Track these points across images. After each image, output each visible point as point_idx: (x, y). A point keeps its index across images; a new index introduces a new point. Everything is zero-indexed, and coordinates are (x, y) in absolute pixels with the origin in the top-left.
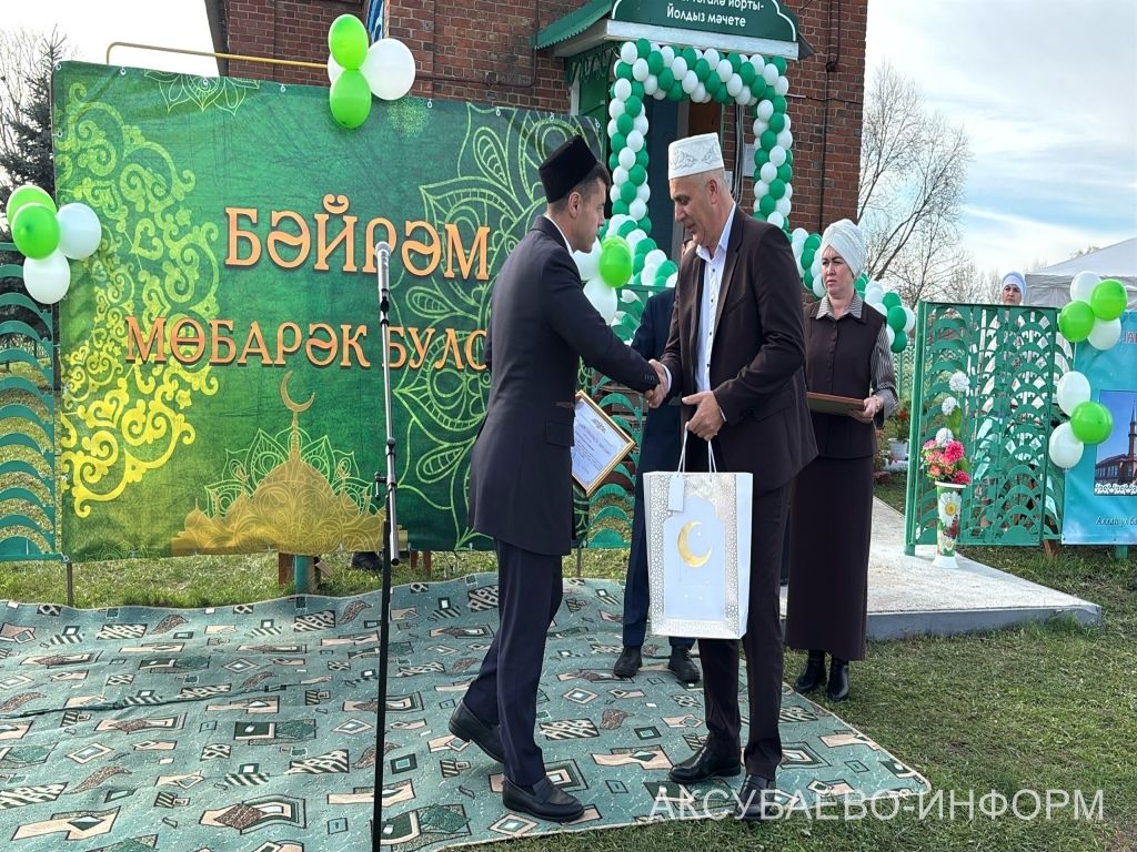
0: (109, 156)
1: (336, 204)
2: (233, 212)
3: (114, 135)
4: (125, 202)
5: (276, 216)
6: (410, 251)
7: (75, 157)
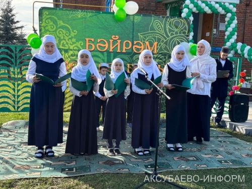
0: (54, 27)
1: (115, 37)
2: (87, 39)
3: (55, 22)
4: (58, 37)
5: (99, 40)
6: (135, 48)
7: (45, 27)
